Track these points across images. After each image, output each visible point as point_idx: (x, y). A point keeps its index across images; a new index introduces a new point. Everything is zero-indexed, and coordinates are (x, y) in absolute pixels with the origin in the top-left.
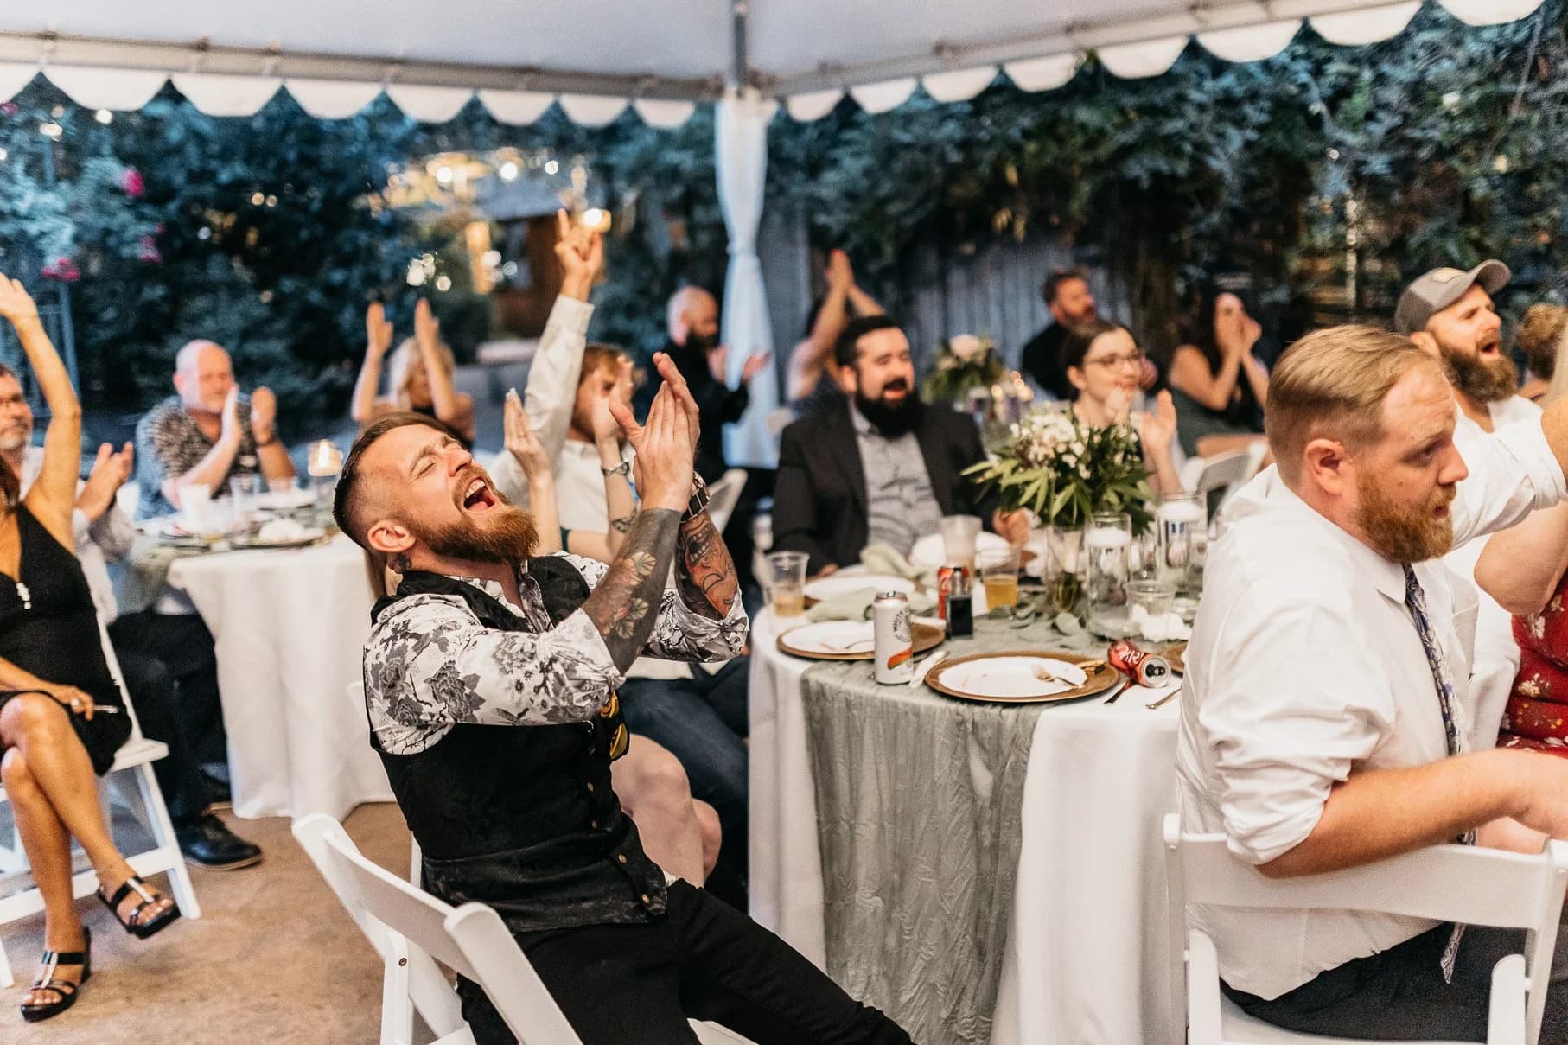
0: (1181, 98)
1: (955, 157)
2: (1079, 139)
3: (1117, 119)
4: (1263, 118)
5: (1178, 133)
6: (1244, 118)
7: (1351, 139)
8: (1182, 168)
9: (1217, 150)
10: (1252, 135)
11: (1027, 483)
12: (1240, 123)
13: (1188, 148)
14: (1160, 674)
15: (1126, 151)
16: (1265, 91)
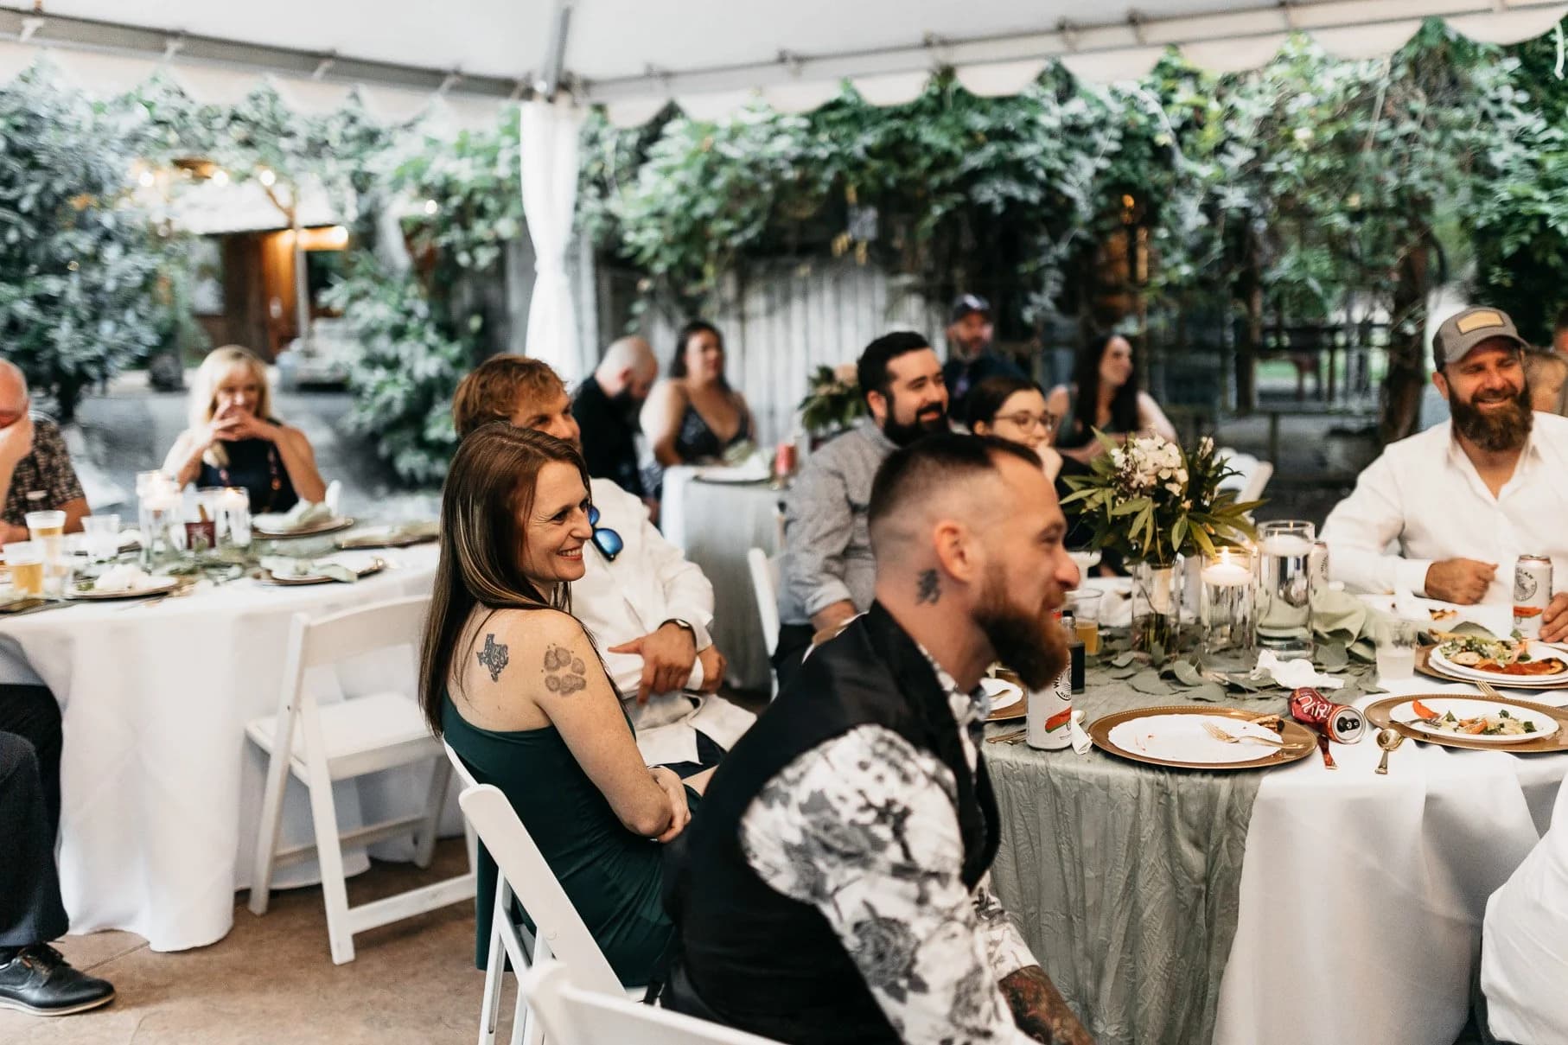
0: (1031, 123)
1: (791, 174)
2: (925, 162)
3: (963, 141)
4: (1114, 147)
5: (1031, 158)
6: (1094, 145)
7: (1205, 171)
8: (1034, 196)
9: (1069, 177)
10: (1104, 164)
11: (1135, 514)
12: (1091, 151)
13: (1041, 174)
14: (1354, 727)
15: (976, 176)
16: (1114, 119)
